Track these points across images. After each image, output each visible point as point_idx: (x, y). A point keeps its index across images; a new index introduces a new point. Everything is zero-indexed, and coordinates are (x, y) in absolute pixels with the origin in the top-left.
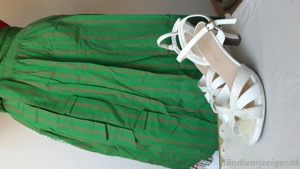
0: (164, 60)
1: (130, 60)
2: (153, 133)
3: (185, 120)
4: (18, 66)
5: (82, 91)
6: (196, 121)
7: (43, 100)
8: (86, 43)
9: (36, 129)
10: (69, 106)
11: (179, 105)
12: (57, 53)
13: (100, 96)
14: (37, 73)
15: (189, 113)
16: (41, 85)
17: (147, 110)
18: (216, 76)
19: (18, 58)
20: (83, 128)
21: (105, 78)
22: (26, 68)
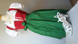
0: (56, 19)
1: (49, 19)
2: (54, 33)
3: (60, 30)
4: (30, 21)
5: (41, 25)
6: (62, 31)
7: (34, 27)
8: (41, 17)
9: (33, 31)
10: (39, 28)
11: (59, 28)
12: (36, 19)
13: (44, 26)
14: (33, 22)
15: (60, 29)
16: (34, 24)
17: (53, 29)
18: (65, 24)
19: (30, 20)
20: (41, 32)
21: (45, 23)
22: (31, 22)
